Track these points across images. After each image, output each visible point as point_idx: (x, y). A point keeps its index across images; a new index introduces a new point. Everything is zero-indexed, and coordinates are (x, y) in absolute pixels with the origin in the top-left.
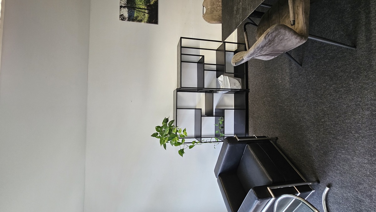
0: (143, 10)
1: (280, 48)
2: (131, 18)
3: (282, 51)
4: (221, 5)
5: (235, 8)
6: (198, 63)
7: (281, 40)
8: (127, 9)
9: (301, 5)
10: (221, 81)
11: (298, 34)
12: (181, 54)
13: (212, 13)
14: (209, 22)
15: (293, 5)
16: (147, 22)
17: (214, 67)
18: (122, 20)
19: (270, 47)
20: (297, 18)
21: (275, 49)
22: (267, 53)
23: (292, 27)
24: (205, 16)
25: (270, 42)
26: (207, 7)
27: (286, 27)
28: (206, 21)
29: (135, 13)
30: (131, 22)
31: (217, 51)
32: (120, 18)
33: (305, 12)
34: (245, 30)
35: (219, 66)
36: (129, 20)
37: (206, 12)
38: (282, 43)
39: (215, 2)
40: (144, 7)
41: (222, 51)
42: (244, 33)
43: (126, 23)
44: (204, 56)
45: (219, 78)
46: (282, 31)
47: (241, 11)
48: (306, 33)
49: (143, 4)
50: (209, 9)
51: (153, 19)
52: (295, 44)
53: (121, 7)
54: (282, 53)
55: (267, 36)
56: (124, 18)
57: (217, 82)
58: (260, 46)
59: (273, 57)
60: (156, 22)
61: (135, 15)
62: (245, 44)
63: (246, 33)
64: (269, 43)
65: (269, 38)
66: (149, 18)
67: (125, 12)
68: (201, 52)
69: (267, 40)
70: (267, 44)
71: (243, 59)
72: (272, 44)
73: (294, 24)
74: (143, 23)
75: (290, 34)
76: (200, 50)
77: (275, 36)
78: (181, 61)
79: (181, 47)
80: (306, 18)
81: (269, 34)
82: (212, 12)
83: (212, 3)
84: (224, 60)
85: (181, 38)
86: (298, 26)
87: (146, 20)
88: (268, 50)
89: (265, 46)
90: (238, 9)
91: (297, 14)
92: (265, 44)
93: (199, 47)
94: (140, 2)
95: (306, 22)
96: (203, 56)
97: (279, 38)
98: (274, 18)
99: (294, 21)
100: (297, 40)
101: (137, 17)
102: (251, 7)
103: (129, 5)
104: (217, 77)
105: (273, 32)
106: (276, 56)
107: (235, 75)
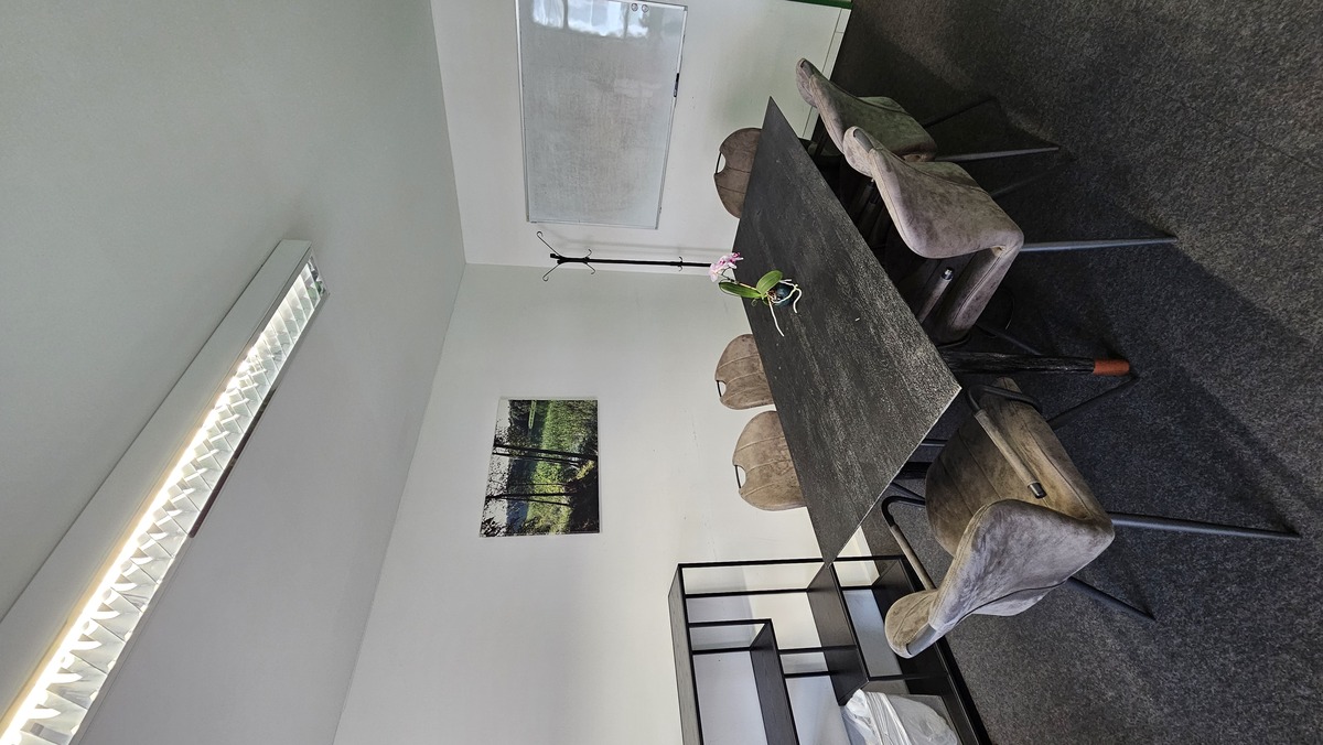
0: (554, 499)
1: (1039, 569)
2: (516, 527)
3: (1051, 579)
4: (789, 457)
5: (838, 466)
6: (752, 649)
7: (1030, 545)
8: (505, 503)
9: (1031, 440)
10: (861, 718)
11: (1073, 519)
12: (688, 625)
13: (766, 481)
14: (763, 507)
15: (1009, 444)
16: (565, 532)
17: (819, 660)
18: (487, 534)
19: (1004, 571)
20: (1041, 473)
21: (1026, 575)
22: (1004, 591)
23: (1042, 502)
24: (744, 491)
25: (999, 558)
26: (748, 466)
27: (1023, 506)
28: (754, 504)
29: (530, 508)
30: (515, 539)
31: (811, 594)
32: (483, 531)
33: (1055, 456)
34: (890, 520)
35: (835, 653)
36: (509, 533)
37: (747, 480)
38: (1036, 552)
39: (768, 451)
40: (556, 490)
41: (826, 589)
42: (892, 531)
43: (501, 542)
44: (770, 620)
45: (849, 704)
46: (1019, 518)
47: (858, 472)
48: (1096, 512)
49: (556, 482)
50: (756, 471)
51: (585, 516)
52: (1082, 551)
53: (489, 498)
54: (1056, 583)
55: (979, 540)
56: (494, 529)
57: (847, 723)
58: (973, 577)
59: (1030, 603)
60: (595, 528)
61: (529, 517)
62: (903, 557)
63: (898, 529)
64: (996, 560)
65: (988, 546)
66: (572, 517)
67: (500, 513)
68: (758, 607)
69: (985, 554)
70: (990, 564)
71: (930, 630)
72: (1007, 560)
73: (1043, 494)
74: (551, 536)
75: (1049, 522)
76: (750, 597)
77: (1005, 539)
78: (692, 653)
79: (685, 597)
80: (1069, 471)
81: (981, 534)
82: (766, 478)
83: (760, 456)
84: (846, 627)
85: (681, 566)
86: (1059, 495)
87: (561, 526)
88: (1003, 582)
89: (986, 573)
90: (847, 470)
91: (1032, 461)
92: (986, 567)
93: (745, 587)
94: (547, 477)
95: (1075, 482)
96: (768, 622)
97: (1019, 540)
98: (966, 476)
99: (1038, 485)
100: (1079, 537)
101: (533, 522)
102: (889, 462)
103: (514, 491)
104: (842, 700)
105: (993, 526)
106: (1039, 595)
107: (908, 683)
